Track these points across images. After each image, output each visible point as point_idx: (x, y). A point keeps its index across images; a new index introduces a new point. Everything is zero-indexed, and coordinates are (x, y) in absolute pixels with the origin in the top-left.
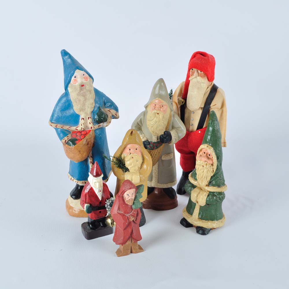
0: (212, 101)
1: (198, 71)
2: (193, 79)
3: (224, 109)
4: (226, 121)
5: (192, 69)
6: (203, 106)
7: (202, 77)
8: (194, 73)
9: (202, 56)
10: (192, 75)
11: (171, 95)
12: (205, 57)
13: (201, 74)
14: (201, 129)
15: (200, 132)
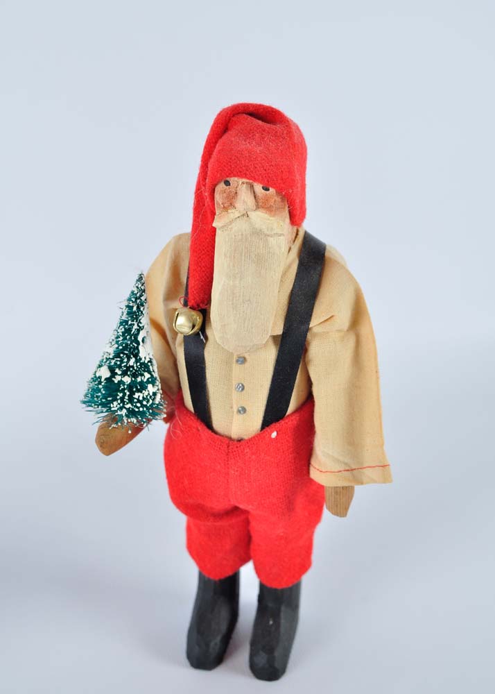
0: (314, 304)
1: (252, 187)
2: (231, 222)
3: (364, 330)
4: (378, 378)
5: (227, 183)
6: (279, 331)
7: (271, 211)
8: (233, 198)
9: (260, 122)
10: (225, 209)
11: (143, 298)
12: (273, 126)
13: (267, 199)
14: (277, 420)
15: (274, 435)
